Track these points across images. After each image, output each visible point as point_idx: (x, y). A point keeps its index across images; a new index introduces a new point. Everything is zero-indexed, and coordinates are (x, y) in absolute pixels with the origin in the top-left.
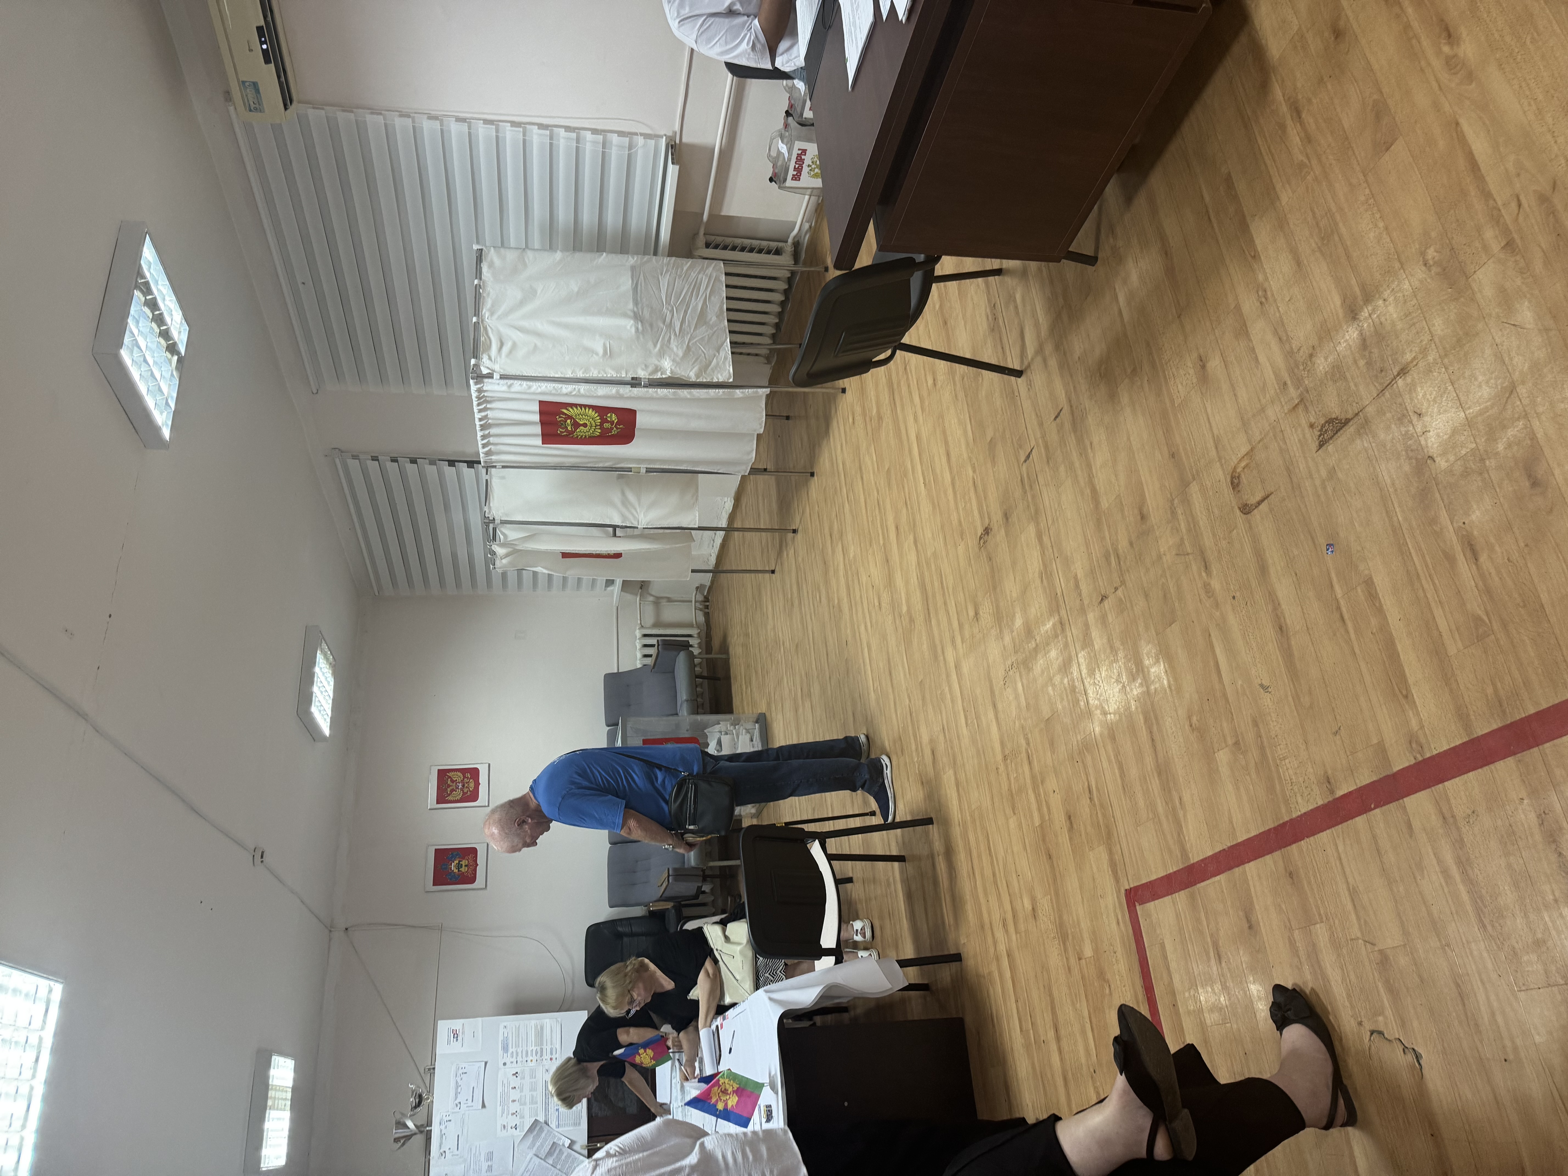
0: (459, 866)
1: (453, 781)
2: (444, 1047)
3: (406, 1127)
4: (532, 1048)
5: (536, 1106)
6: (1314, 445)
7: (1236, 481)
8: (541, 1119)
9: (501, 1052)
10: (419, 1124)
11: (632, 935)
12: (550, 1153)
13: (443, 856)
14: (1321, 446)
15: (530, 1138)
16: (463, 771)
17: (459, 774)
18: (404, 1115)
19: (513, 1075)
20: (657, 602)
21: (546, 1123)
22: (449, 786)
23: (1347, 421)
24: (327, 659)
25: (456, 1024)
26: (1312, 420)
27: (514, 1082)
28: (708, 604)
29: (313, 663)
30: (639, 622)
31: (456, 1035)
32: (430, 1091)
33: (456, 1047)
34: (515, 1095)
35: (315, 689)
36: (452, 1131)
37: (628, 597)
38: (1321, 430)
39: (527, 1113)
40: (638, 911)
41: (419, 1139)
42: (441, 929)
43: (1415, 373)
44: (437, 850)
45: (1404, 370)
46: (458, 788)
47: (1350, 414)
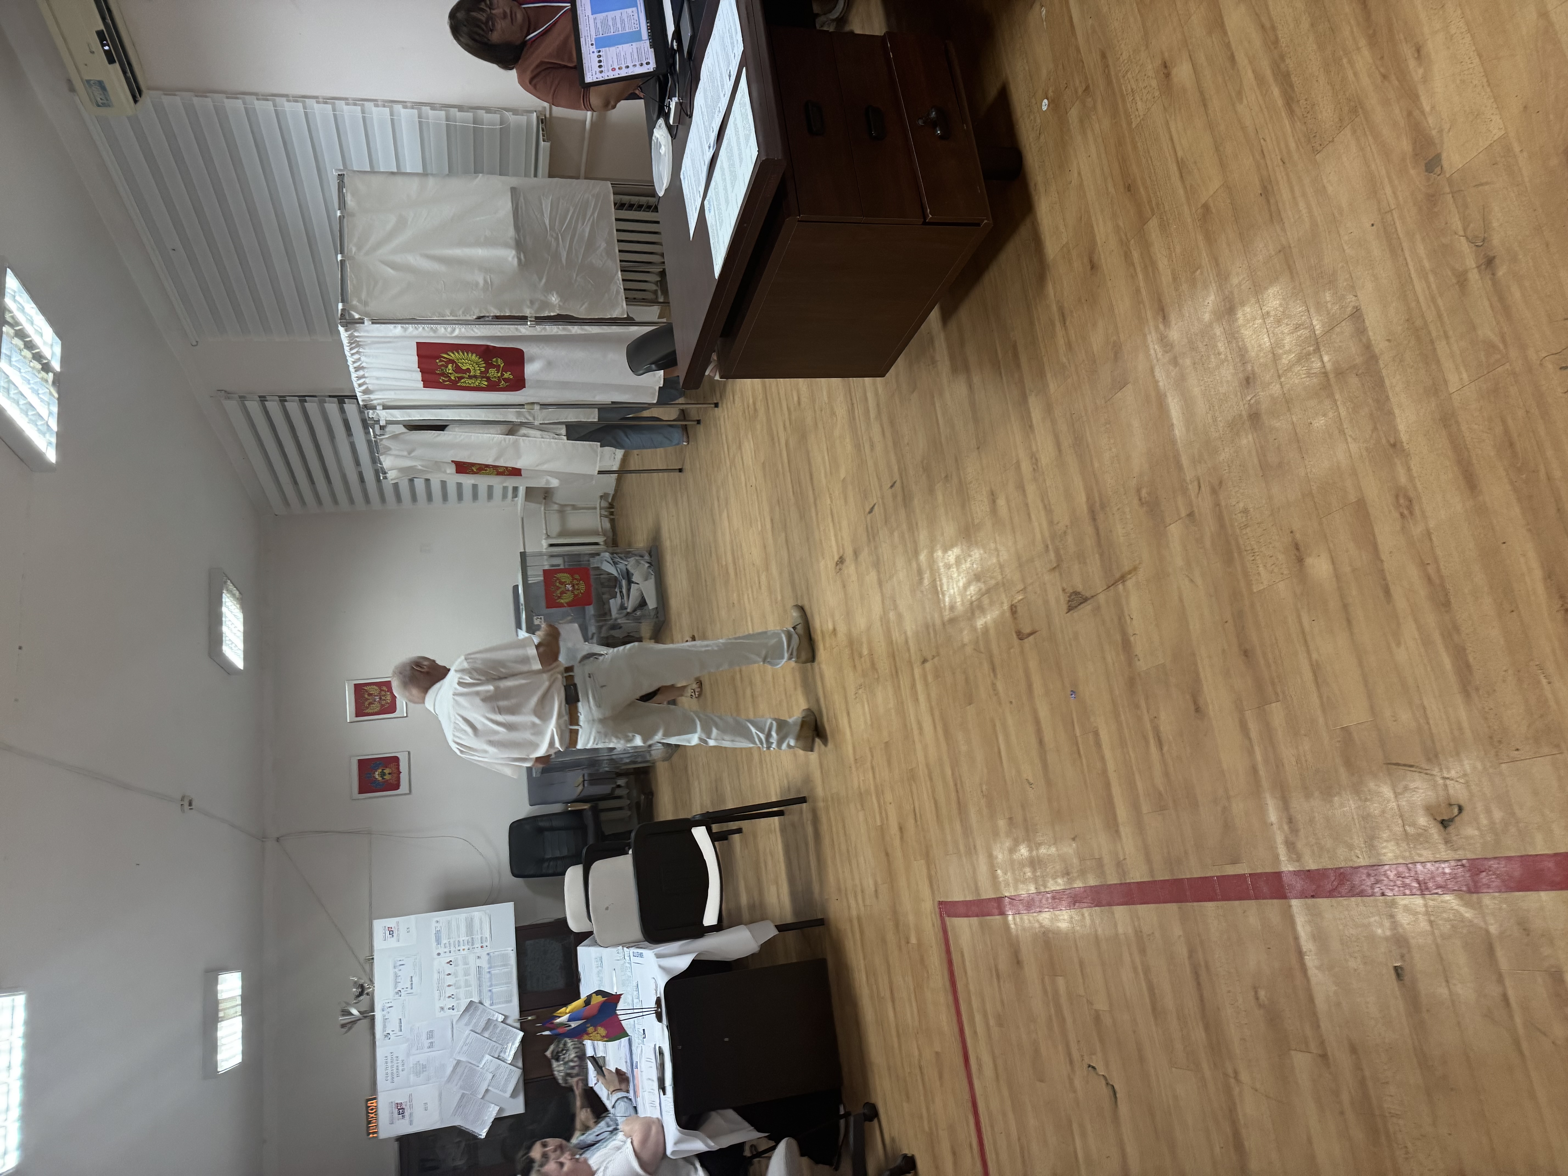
0: (383, 774)
1: (370, 695)
2: (380, 943)
3: (351, 1014)
4: (463, 938)
5: (470, 988)
6: (1065, 607)
8: (476, 1000)
9: (434, 944)
10: (362, 1010)
11: (552, 829)
12: (485, 1029)
13: (366, 766)
14: (1070, 609)
15: (466, 1018)
16: (379, 684)
17: (376, 688)
18: (348, 1004)
19: (448, 963)
20: (562, 511)
21: (481, 1003)
22: (367, 699)
23: (1086, 600)
24: (233, 595)
25: (391, 922)
26: (1064, 586)
27: (449, 969)
28: (613, 510)
29: (220, 603)
30: (545, 532)
31: (391, 932)
32: (372, 982)
33: (392, 943)
34: (450, 980)
35: (225, 629)
36: (394, 1016)
37: (532, 506)
39: (462, 996)
40: (557, 808)
41: (365, 1023)
42: (370, 833)
43: (1130, 583)
44: (360, 761)
45: (1123, 578)
46: (375, 701)
47: (1088, 594)
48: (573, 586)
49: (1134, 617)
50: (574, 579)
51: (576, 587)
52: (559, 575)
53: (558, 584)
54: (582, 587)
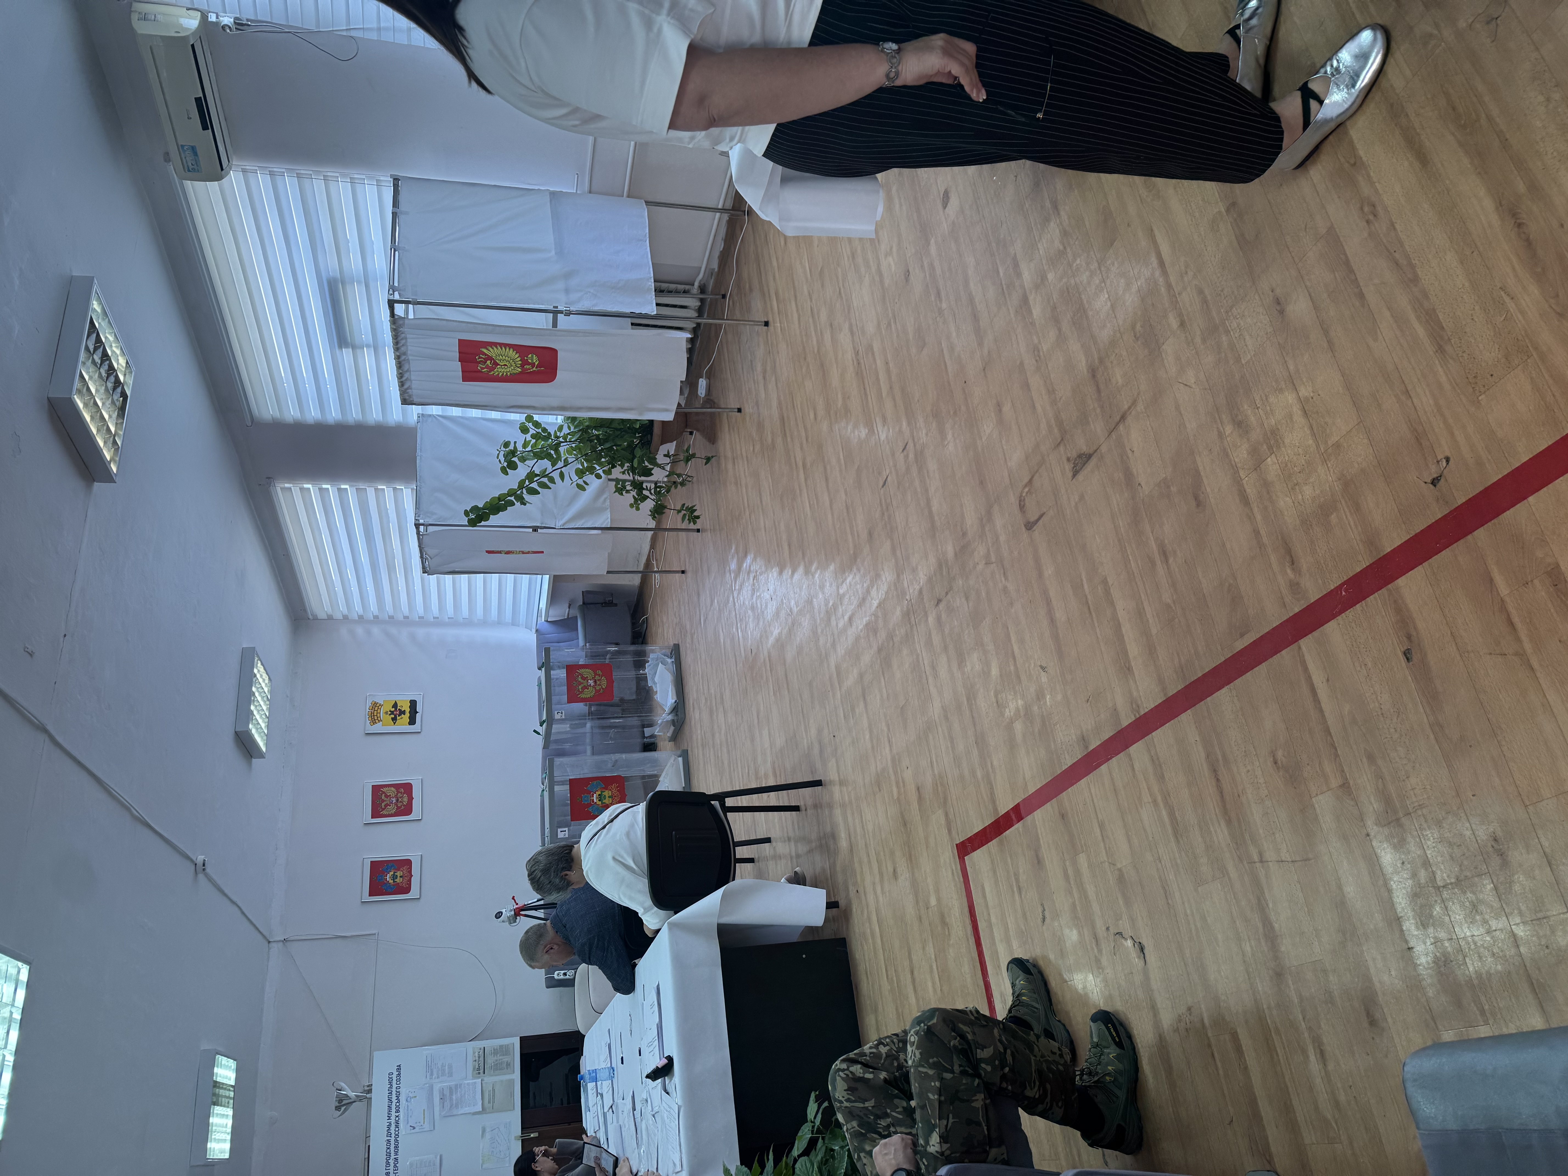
0: (394, 877)
1: (387, 796)
6: (1070, 474)
7: (1023, 503)
14: (1074, 476)
16: (397, 786)
17: (393, 789)
22: (383, 801)
23: (1090, 456)
26: (1069, 455)
29: (250, 683)
35: (252, 708)
38: (1074, 463)
42: (376, 939)
43: (1129, 419)
44: (373, 863)
45: (1123, 418)
46: (392, 803)
47: (1091, 451)
48: (595, 682)
49: (1135, 449)
50: (596, 674)
51: (598, 683)
52: (581, 671)
53: (580, 679)
54: (604, 683)
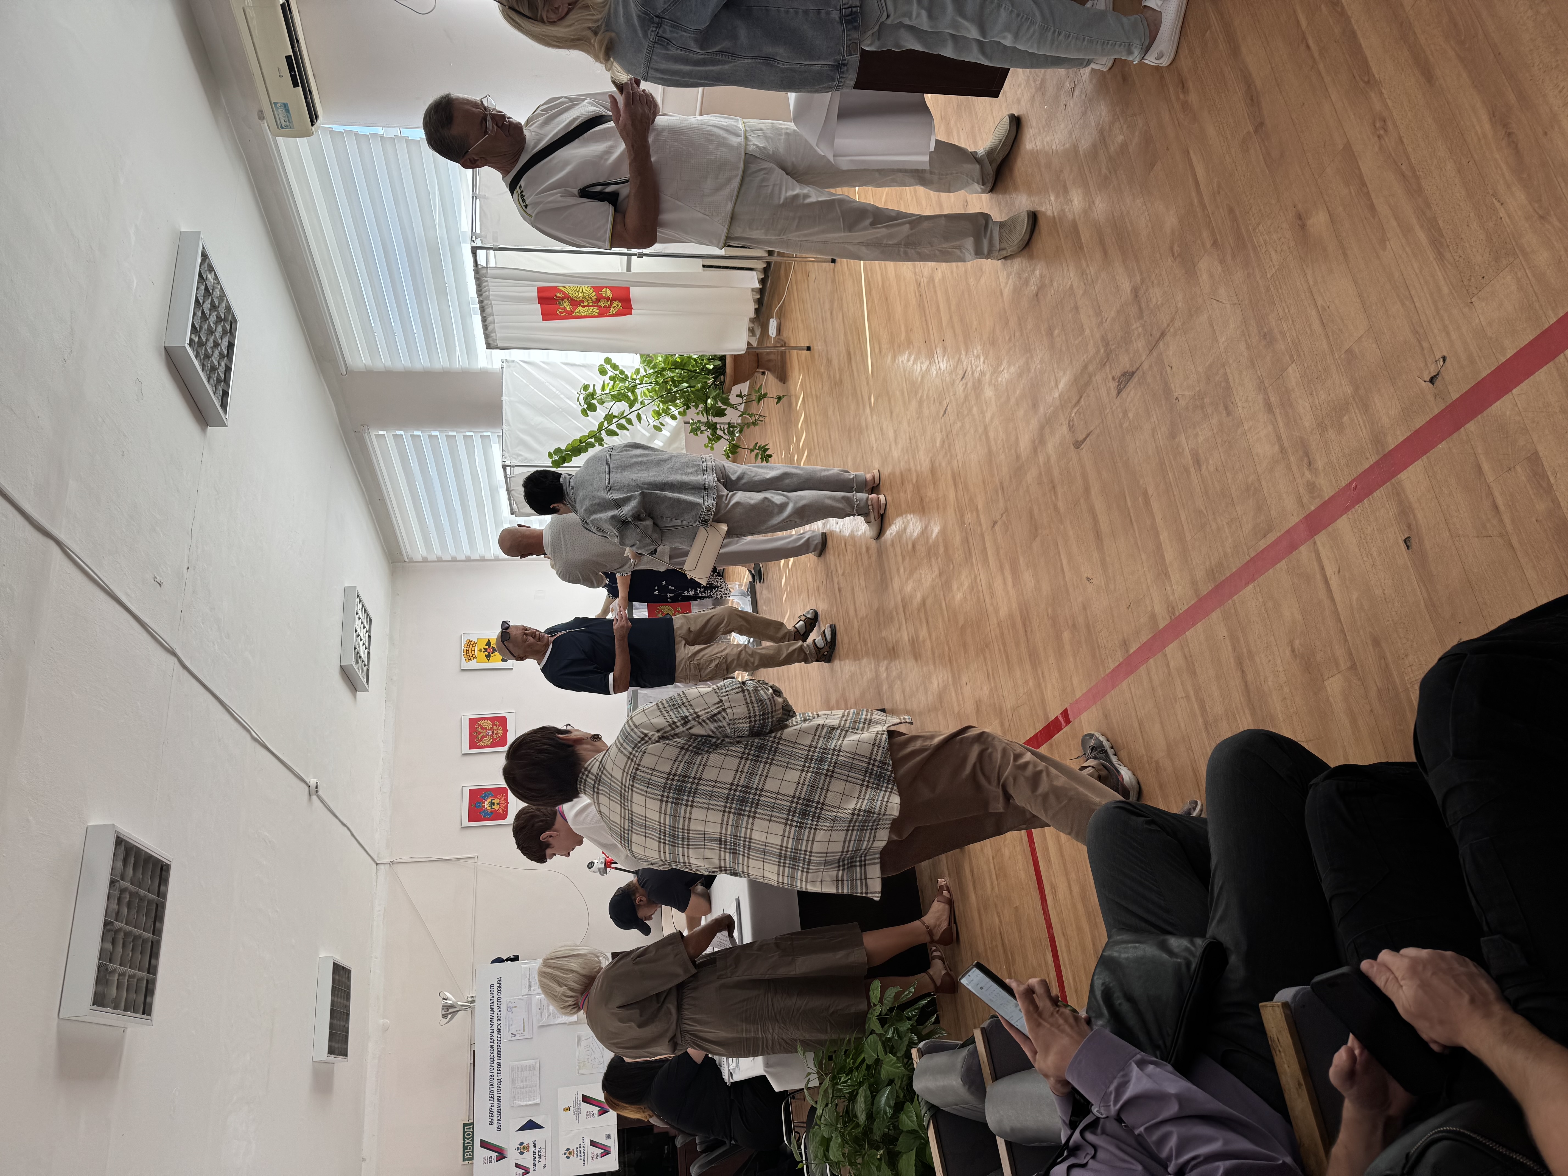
0: (492, 804)
1: (483, 729)
6: (1114, 392)
7: (1072, 424)
13: (475, 796)
14: (1118, 394)
16: (493, 719)
17: (489, 722)
22: (480, 733)
23: (1133, 373)
26: (1114, 374)
38: (1118, 381)
42: (476, 861)
43: (1168, 338)
44: (471, 791)
45: (1163, 335)
46: (488, 735)
47: (1134, 369)
49: (1172, 364)
